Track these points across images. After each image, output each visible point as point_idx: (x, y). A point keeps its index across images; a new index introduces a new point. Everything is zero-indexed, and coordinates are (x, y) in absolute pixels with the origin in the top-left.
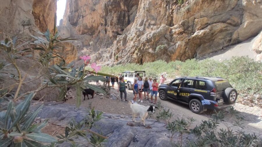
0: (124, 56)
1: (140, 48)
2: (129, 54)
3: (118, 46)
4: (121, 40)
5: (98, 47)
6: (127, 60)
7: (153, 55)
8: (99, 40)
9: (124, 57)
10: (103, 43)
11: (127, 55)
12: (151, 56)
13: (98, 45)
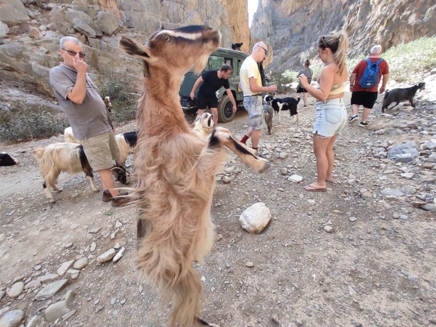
0: (357, 42)
1: (391, 18)
2: (368, 35)
3: (350, 22)
4: (358, 8)
5: (317, 32)
6: (361, 49)
7: (419, 28)
8: (320, 18)
9: (358, 44)
10: (327, 23)
11: (364, 38)
12: (413, 31)
13: (317, 29)
